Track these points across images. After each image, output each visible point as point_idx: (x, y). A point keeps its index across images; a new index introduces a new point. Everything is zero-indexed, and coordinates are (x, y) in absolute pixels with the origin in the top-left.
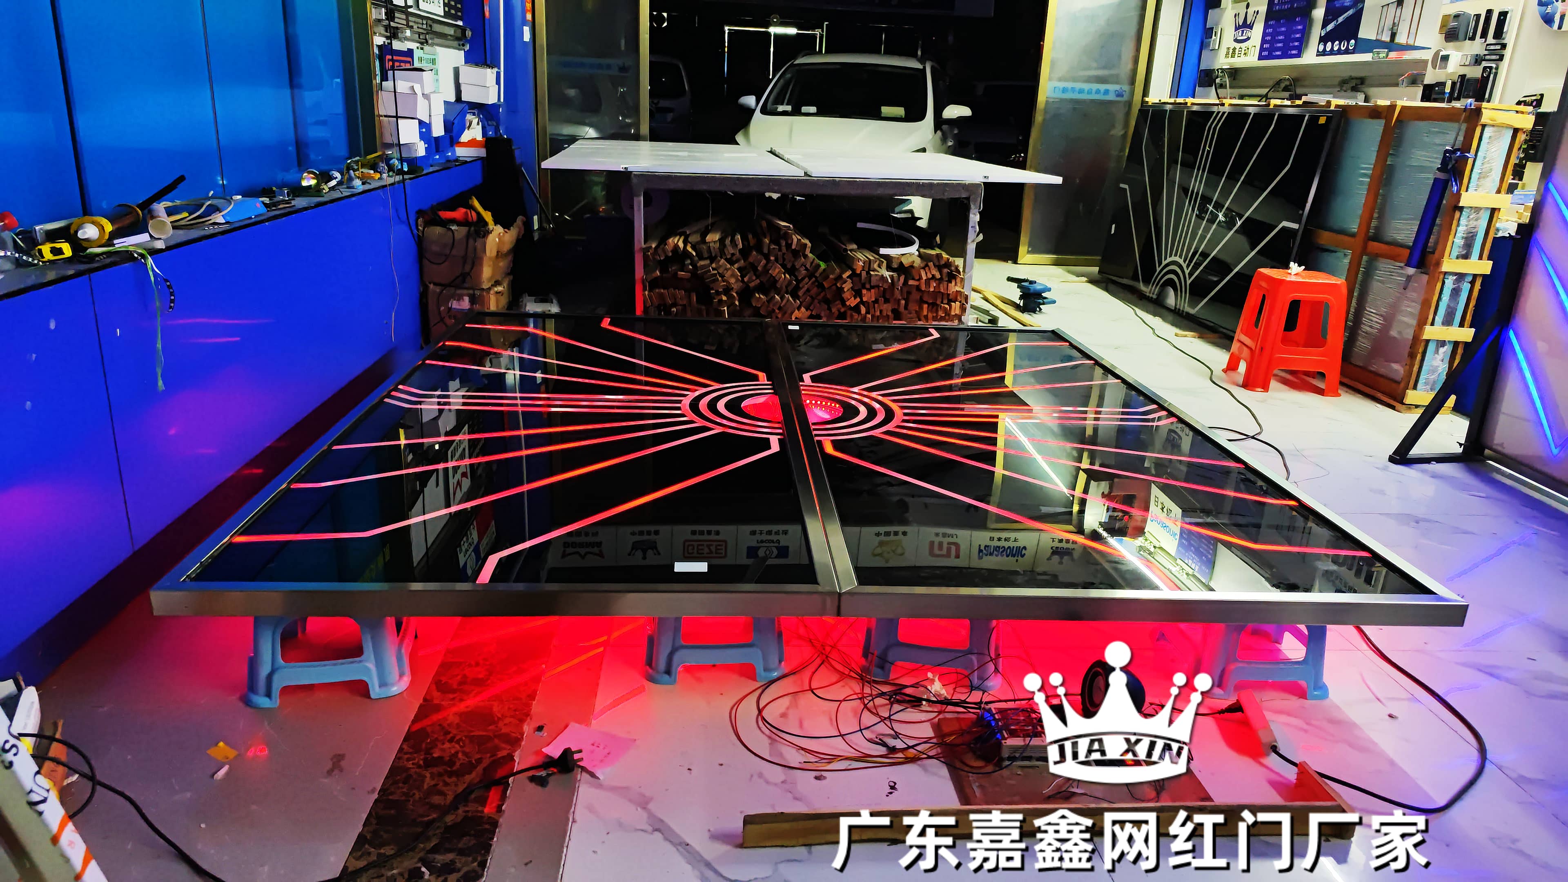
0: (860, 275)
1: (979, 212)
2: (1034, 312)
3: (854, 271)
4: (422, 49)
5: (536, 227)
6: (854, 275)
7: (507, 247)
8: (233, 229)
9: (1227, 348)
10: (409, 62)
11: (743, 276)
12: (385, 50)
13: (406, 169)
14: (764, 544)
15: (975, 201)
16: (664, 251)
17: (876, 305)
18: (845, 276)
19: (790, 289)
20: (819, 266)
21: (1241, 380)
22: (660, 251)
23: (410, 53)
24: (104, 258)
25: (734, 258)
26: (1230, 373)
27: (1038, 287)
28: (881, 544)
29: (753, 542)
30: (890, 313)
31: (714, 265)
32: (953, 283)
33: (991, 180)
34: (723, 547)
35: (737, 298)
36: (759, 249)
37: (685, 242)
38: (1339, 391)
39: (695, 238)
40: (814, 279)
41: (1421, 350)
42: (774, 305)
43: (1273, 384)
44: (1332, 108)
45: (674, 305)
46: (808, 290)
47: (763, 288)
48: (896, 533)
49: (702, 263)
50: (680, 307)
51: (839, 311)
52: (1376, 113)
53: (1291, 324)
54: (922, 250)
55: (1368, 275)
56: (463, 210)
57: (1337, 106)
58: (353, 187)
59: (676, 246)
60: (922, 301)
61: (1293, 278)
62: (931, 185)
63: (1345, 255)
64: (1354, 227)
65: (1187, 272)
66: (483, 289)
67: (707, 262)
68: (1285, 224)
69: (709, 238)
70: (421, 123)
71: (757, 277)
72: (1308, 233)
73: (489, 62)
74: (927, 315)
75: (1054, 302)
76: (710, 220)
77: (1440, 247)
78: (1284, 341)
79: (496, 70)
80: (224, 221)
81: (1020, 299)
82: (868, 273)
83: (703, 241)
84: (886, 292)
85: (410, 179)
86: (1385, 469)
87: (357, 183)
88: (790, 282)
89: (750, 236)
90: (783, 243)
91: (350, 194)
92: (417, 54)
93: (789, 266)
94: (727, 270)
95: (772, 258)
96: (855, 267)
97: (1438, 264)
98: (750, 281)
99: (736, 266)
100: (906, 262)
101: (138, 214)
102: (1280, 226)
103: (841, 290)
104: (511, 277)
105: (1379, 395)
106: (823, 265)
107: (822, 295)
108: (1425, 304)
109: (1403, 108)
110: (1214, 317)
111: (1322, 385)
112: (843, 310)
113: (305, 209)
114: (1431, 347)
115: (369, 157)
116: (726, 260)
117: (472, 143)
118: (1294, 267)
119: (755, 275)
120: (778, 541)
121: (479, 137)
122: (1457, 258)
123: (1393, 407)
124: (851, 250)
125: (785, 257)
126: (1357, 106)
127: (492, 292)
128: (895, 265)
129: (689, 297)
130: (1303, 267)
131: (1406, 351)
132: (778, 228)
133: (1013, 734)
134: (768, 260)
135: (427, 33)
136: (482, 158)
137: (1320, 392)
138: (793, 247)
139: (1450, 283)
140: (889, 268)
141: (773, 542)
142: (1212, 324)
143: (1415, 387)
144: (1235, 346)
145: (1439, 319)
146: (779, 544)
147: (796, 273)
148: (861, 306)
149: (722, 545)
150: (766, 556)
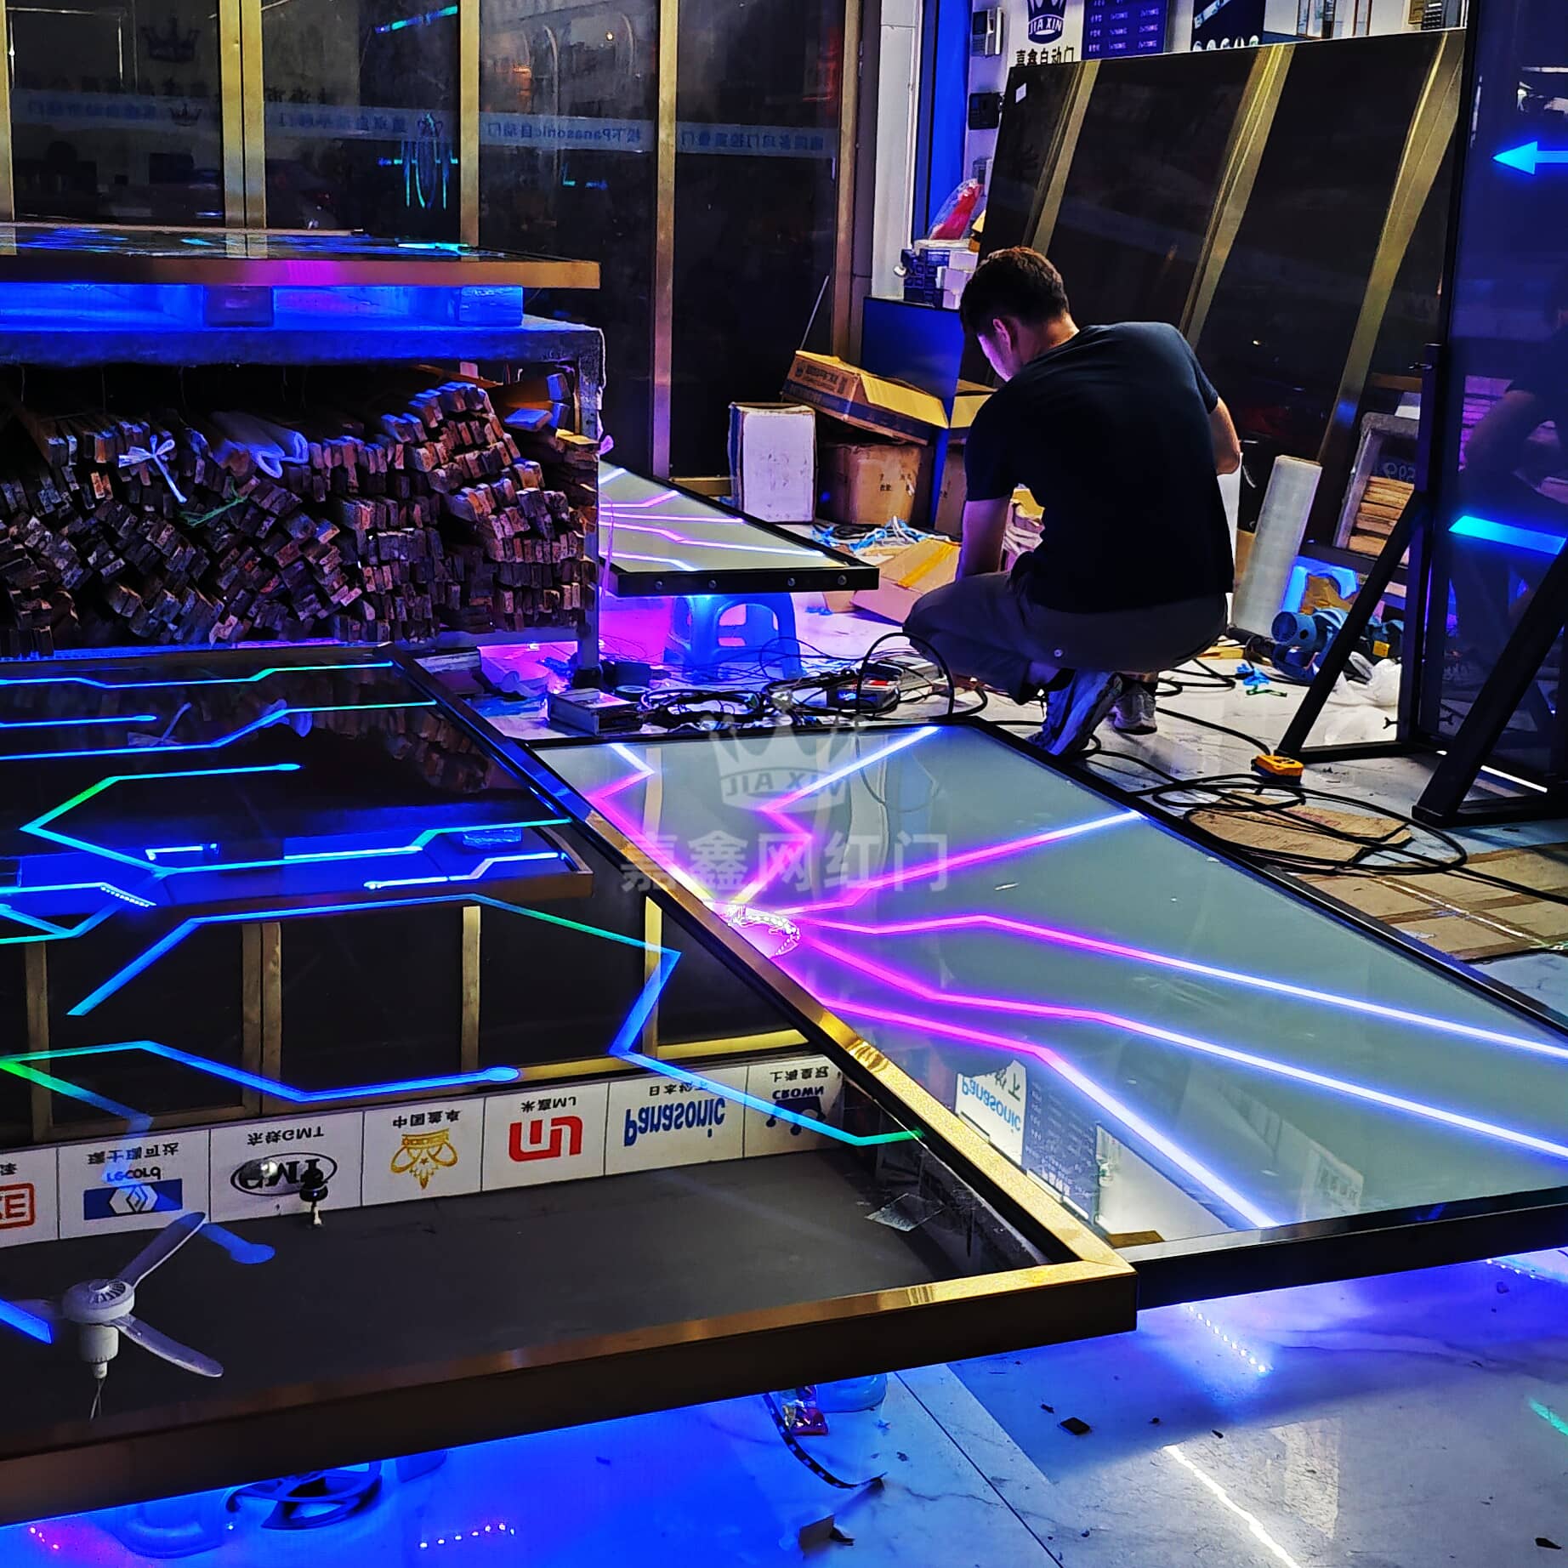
6: (344, 538)
11: (84, 554)
14: (125, 1182)
15: (590, 372)
17: (398, 599)
18: (324, 540)
19: (196, 575)
25: (61, 514)
28: (408, 1142)
29: (96, 1179)
34: (26, 1201)
35: (73, 603)
42: (164, 613)
47: (132, 578)
48: (435, 1117)
51: (314, 616)
60: (498, 586)
88: (196, 560)
95: (150, 509)
98: (102, 561)
103: (313, 571)
112: (323, 614)
119: (113, 547)
120: (157, 1172)
134: (141, 515)
141: (143, 1173)
146: (159, 1178)
147: (209, 538)
148: (365, 603)
149: (22, 1196)
150: (130, 1210)
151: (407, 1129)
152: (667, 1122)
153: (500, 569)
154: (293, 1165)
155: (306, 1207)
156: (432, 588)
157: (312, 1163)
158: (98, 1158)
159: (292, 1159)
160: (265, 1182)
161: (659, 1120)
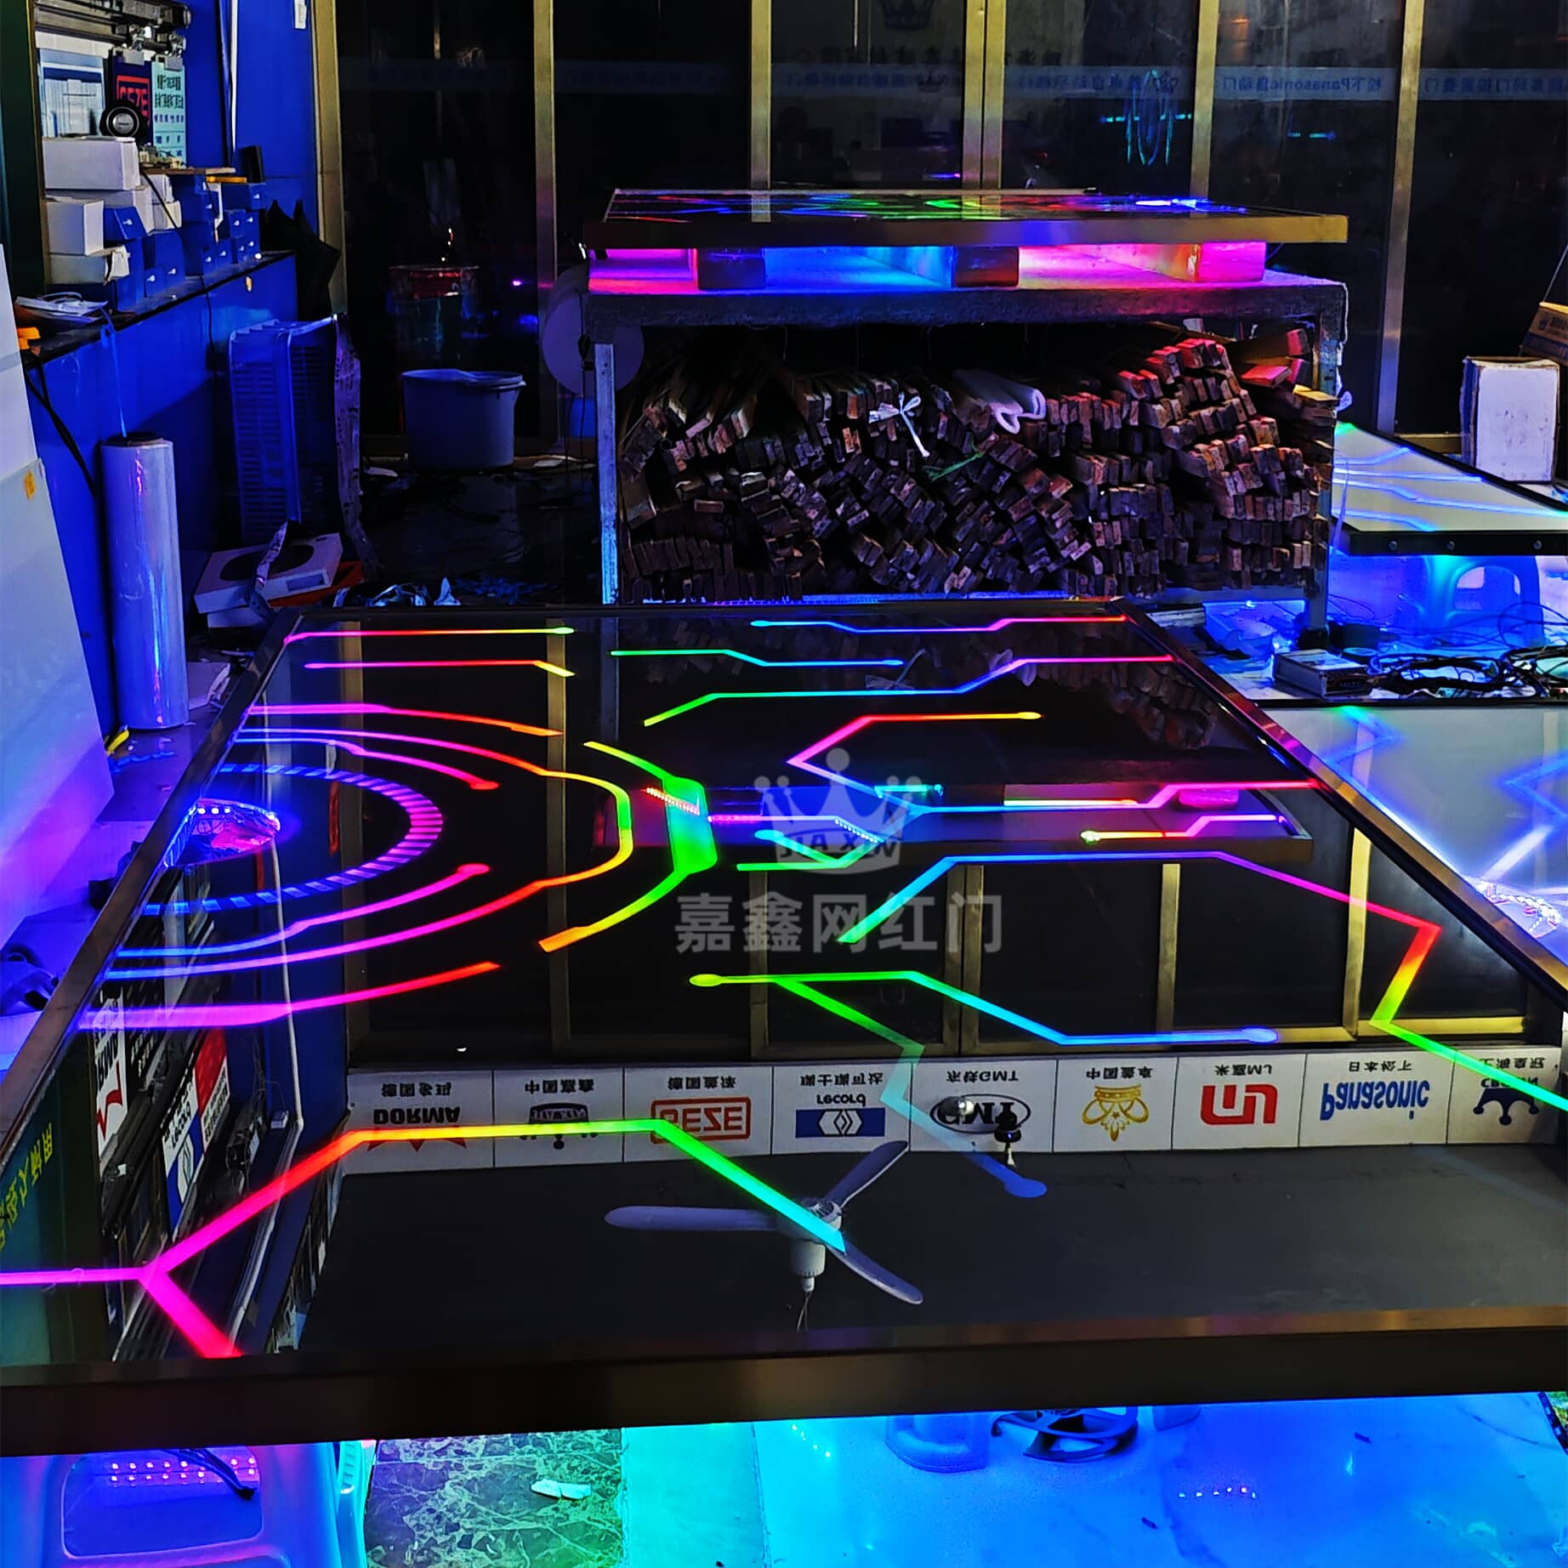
1: (1341, 347)
14: (833, 1105)
15: (1331, 327)
17: (1127, 555)
19: (934, 528)
28: (1101, 1095)
29: (807, 1100)
34: (743, 1114)
48: (1128, 1073)
51: (1043, 569)
71: (864, 504)
88: (934, 512)
94: (799, 492)
95: (894, 464)
98: (848, 512)
99: (818, 483)
103: (1044, 525)
112: (1052, 567)
116: (800, 472)
119: (859, 499)
120: (862, 1099)
134: (886, 470)
141: (850, 1099)
146: (864, 1105)
147: (947, 492)
148: (1095, 559)
149: (739, 1109)
150: (837, 1133)
151: (1100, 1081)
152: (1366, 1100)
153: (1229, 525)
154: (989, 1106)
155: (1001, 1147)
156: (1160, 544)
157: (1007, 1106)
158: (809, 1081)
159: (989, 1100)
160: (962, 1119)
161: (1358, 1097)
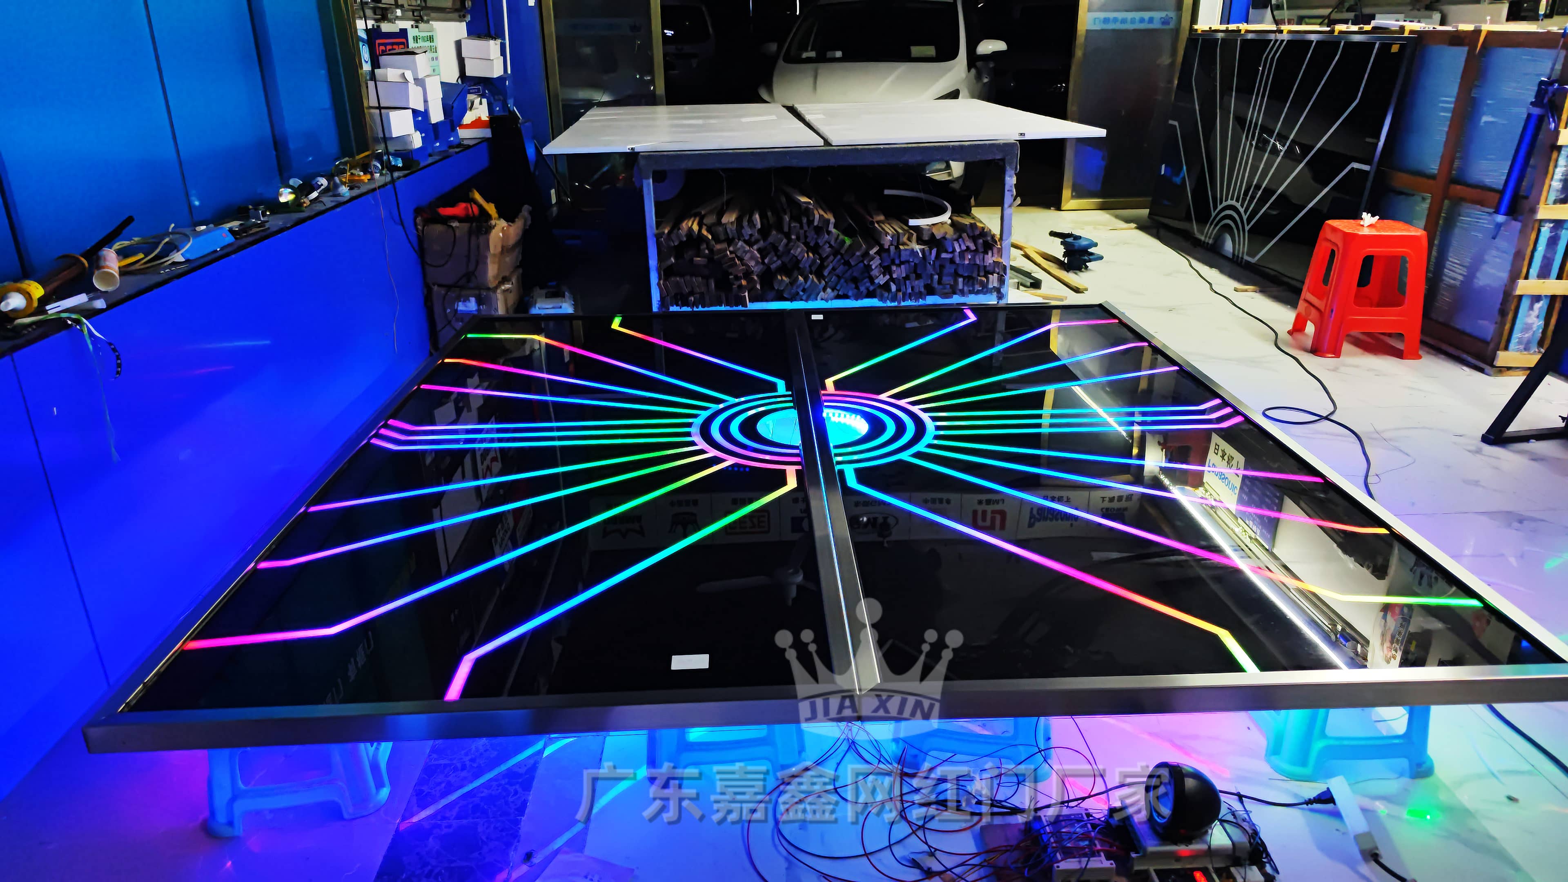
0: (888, 250)
1: (1016, 174)
2: (1080, 270)
3: (881, 246)
4: (417, 27)
5: (554, 201)
6: (882, 251)
7: (512, 241)
8: (194, 266)
9: (1293, 304)
10: (403, 43)
11: (763, 258)
12: (374, 34)
13: (400, 165)
15: (1010, 164)
16: (678, 236)
17: (907, 282)
18: (872, 252)
19: (814, 269)
20: (844, 242)
21: (1309, 343)
22: (673, 236)
23: (403, 33)
24: (34, 329)
25: (753, 239)
26: (1298, 336)
27: (1083, 243)
30: (922, 290)
31: (731, 249)
32: (990, 253)
33: (1027, 137)
35: (758, 281)
36: (779, 228)
37: (700, 225)
38: (1420, 353)
39: (710, 220)
40: (839, 257)
41: (1513, 307)
42: (798, 287)
43: (1346, 347)
44: (1406, 34)
45: (692, 293)
46: (834, 269)
47: (784, 270)
49: (718, 247)
50: (698, 296)
51: (868, 289)
52: (1457, 39)
53: (1364, 280)
54: (955, 218)
55: (1450, 222)
56: (463, 205)
57: (1411, 32)
58: (339, 195)
59: (690, 229)
60: (956, 275)
61: (1366, 232)
62: (962, 147)
63: (1424, 199)
64: (1433, 166)
65: (1245, 218)
66: (489, 289)
67: (724, 245)
68: (1356, 165)
69: (725, 220)
70: (415, 112)
71: (779, 257)
72: (1381, 175)
73: (493, 32)
74: (963, 289)
75: (1101, 258)
76: (725, 198)
77: (1534, 192)
78: (1359, 300)
79: (499, 41)
80: (183, 260)
81: (1064, 256)
82: (897, 247)
83: (719, 222)
84: (917, 270)
85: (405, 176)
86: (1478, 451)
87: (344, 190)
88: (814, 261)
89: (769, 214)
90: (805, 220)
91: (333, 204)
92: (412, 33)
93: (812, 244)
94: (746, 252)
95: (793, 237)
96: (882, 242)
97: (1534, 211)
98: (771, 262)
99: (755, 247)
100: (938, 234)
101: (83, 264)
102: (1349, 168)
103: (868, 268)
104: (520, 271)
105: (1465, 356)
106: (848, 241)
107: (849, 272)
108: (1518, 255)
109: (1490, 33)
110: (1277, 267)
111: (1400, 346)
112: (872, 288)
113: (281, 230)
114: (1525, 303)
115: (358, 157)
116: (746, 242)
117: (477, 124)
118: (1368, 219)
119: (776, 255)
121: (485, 117)
122: (1555, 202)
123: (1482, 370)
124: (878, 222)
125: (808, 234)
126: (1434, 33)
127: (499, 291)
128: (926, 237)
129: (708, 285)
130: (1377, 217)
131: (1498, 306)
132: (798, 204)
133: (1068, 854)
134: (789, 240)
135: (422, 10)
136: (489, 138)
137: (1399, 354)
138: (816, 223)
139: (1546, 231)
140: (920, 241)
142: (1275, 273)
143: (1506, 348)
144: (1302, 305)
145: (1534, 271)
147: (820, 251)
148: (891, 283)
152: (1051, 517)
155: (881, 539)
157: (885, 519)
159: (877, 515)
161: (1047, 515)
